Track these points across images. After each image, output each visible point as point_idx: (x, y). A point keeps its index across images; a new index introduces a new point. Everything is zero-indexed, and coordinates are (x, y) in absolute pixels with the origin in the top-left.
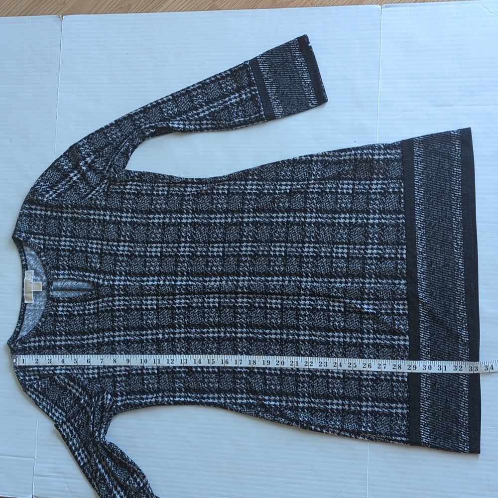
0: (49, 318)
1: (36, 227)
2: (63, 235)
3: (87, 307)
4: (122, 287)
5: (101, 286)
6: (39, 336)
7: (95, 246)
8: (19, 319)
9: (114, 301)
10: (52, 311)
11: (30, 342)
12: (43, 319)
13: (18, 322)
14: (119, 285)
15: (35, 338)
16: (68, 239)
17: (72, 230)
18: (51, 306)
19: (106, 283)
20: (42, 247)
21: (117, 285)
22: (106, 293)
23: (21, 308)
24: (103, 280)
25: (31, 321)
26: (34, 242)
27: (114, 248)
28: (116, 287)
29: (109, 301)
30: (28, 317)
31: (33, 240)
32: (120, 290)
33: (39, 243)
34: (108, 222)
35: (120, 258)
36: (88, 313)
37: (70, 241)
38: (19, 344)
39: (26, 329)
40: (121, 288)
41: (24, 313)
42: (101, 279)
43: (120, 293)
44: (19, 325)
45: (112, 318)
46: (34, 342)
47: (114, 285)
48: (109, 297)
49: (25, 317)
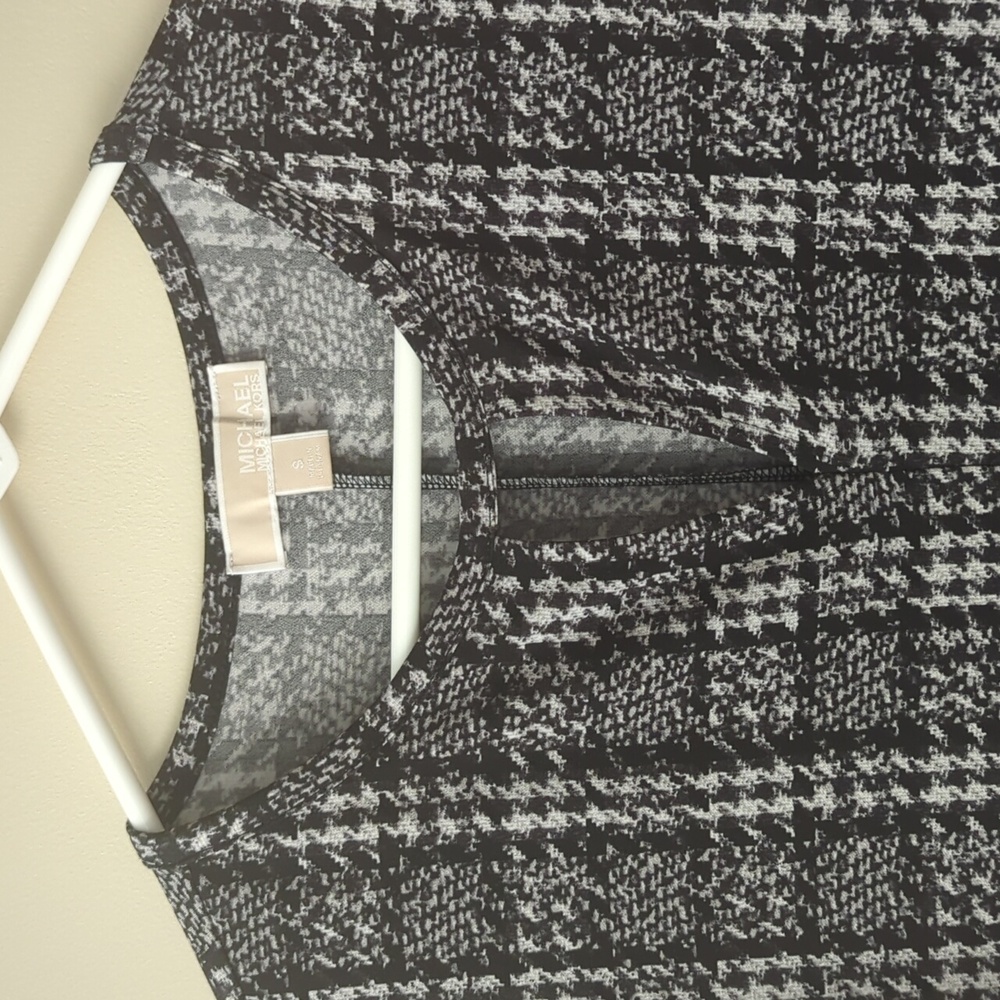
0: (459, 672)
1: (314, 99)
2: (516, 149)
3: (721, 596)
4: (976, 471)
5: (830, 472)
6: (386, 779)
7: (750, 213)
8: (197, 682)
9: (925, 558)
10: (479, 628)
11: (318, 821)
12: (419, 678)
13: (188, 708)
14: (955, 461)
15: (357, 793)
16: (556, 174)
17: (584, 113)
18: (476, 597)
19: (866, 447)
20: (369, 226)
21: (941, 463)
22: (865, 507)
23: (206, 610)
24: (845, 431)
25: (270, 696)
26: (305, 197)
27: (897, 222)
28: (938, 474)
29: (883, 560)
30: (251, 673)
31: (294, 185)
32: (966, 489)
33: (345, 205)
34: (845, 54)
35: (945, 287)
36: (728, 631)
37: (570, 189)
38: (247, 828)
39: (239, 751)
40: (970, 478)
41: (226, 648)
42: (831, 419)
43: (967, 510)
44: (195, 726)
45: (904, 665)
46: (352, 818)
47: (920, 461)
48: (889, 533)
49: (235, 672)
